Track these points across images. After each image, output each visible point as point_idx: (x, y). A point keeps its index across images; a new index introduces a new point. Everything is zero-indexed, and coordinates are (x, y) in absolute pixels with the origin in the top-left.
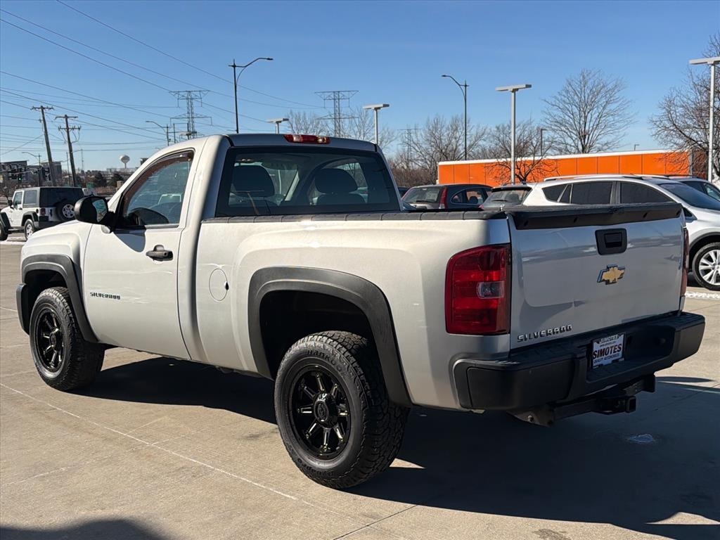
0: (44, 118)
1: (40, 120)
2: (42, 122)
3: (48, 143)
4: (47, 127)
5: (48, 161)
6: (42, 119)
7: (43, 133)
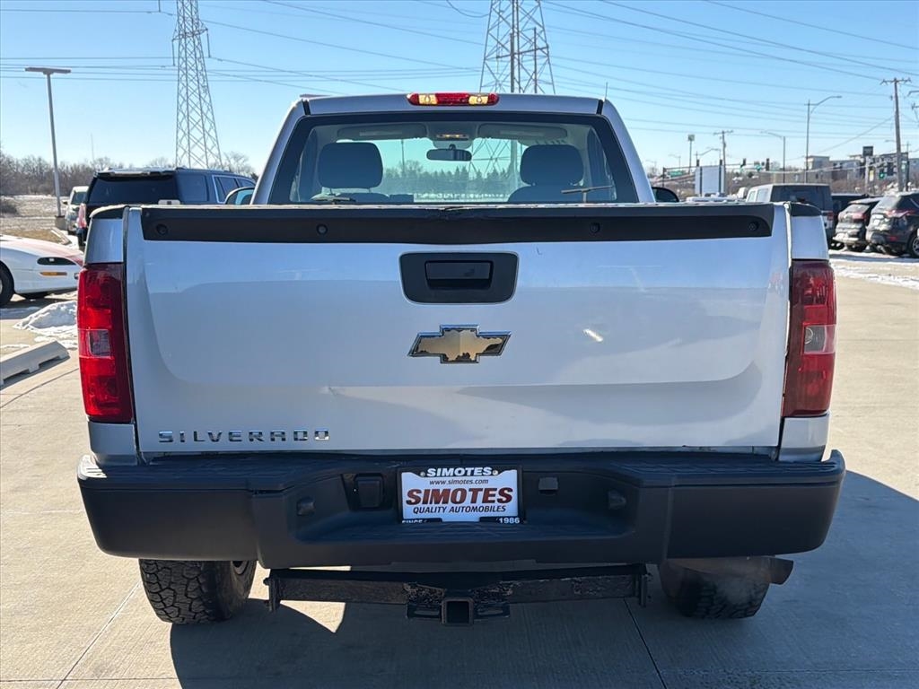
0: (896, 94)
1: (892, 97)
2: (894, 99)
3: (898, 127)
4: (899, 106)
5: (895, 151)
6: (894, 95)
7: (894, 114)
